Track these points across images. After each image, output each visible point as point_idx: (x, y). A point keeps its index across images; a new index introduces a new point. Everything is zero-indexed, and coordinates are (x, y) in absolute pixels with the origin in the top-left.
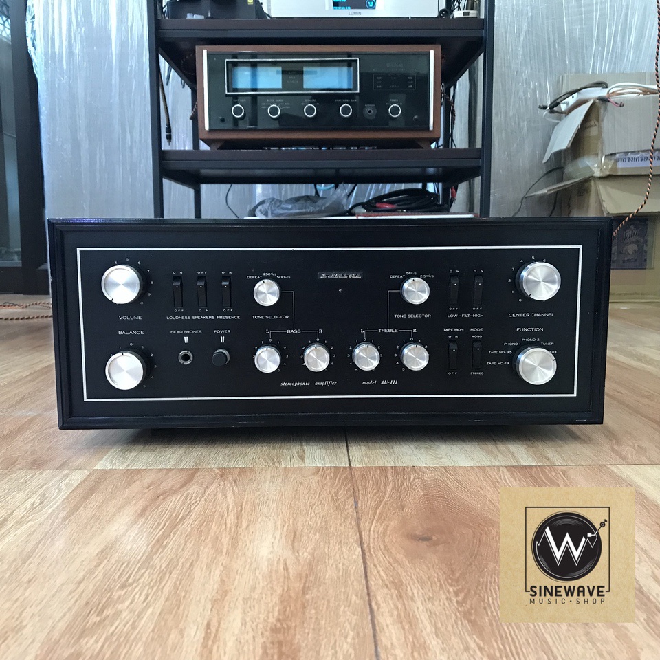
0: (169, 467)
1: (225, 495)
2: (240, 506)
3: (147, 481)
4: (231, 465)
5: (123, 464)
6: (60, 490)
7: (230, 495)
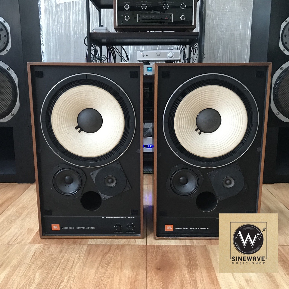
0: (105, 244)
1: (118, 255)
2: (121, 258)
3: (101, 249)
4: (119, 244)
5: (94, 242)
6: (82, 252)
7: (119, 255)
